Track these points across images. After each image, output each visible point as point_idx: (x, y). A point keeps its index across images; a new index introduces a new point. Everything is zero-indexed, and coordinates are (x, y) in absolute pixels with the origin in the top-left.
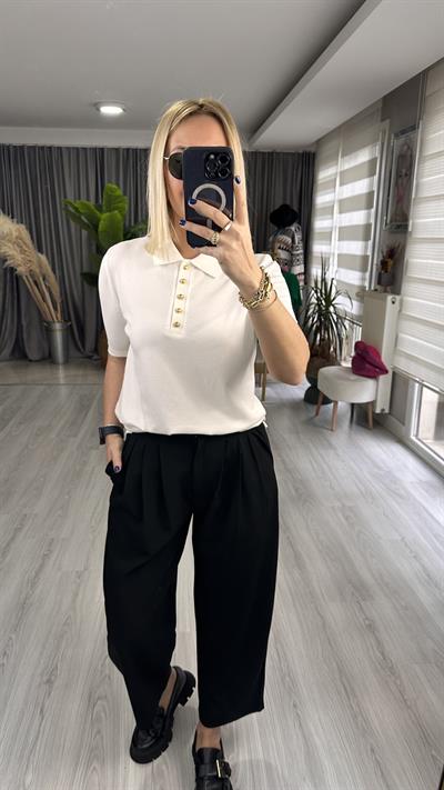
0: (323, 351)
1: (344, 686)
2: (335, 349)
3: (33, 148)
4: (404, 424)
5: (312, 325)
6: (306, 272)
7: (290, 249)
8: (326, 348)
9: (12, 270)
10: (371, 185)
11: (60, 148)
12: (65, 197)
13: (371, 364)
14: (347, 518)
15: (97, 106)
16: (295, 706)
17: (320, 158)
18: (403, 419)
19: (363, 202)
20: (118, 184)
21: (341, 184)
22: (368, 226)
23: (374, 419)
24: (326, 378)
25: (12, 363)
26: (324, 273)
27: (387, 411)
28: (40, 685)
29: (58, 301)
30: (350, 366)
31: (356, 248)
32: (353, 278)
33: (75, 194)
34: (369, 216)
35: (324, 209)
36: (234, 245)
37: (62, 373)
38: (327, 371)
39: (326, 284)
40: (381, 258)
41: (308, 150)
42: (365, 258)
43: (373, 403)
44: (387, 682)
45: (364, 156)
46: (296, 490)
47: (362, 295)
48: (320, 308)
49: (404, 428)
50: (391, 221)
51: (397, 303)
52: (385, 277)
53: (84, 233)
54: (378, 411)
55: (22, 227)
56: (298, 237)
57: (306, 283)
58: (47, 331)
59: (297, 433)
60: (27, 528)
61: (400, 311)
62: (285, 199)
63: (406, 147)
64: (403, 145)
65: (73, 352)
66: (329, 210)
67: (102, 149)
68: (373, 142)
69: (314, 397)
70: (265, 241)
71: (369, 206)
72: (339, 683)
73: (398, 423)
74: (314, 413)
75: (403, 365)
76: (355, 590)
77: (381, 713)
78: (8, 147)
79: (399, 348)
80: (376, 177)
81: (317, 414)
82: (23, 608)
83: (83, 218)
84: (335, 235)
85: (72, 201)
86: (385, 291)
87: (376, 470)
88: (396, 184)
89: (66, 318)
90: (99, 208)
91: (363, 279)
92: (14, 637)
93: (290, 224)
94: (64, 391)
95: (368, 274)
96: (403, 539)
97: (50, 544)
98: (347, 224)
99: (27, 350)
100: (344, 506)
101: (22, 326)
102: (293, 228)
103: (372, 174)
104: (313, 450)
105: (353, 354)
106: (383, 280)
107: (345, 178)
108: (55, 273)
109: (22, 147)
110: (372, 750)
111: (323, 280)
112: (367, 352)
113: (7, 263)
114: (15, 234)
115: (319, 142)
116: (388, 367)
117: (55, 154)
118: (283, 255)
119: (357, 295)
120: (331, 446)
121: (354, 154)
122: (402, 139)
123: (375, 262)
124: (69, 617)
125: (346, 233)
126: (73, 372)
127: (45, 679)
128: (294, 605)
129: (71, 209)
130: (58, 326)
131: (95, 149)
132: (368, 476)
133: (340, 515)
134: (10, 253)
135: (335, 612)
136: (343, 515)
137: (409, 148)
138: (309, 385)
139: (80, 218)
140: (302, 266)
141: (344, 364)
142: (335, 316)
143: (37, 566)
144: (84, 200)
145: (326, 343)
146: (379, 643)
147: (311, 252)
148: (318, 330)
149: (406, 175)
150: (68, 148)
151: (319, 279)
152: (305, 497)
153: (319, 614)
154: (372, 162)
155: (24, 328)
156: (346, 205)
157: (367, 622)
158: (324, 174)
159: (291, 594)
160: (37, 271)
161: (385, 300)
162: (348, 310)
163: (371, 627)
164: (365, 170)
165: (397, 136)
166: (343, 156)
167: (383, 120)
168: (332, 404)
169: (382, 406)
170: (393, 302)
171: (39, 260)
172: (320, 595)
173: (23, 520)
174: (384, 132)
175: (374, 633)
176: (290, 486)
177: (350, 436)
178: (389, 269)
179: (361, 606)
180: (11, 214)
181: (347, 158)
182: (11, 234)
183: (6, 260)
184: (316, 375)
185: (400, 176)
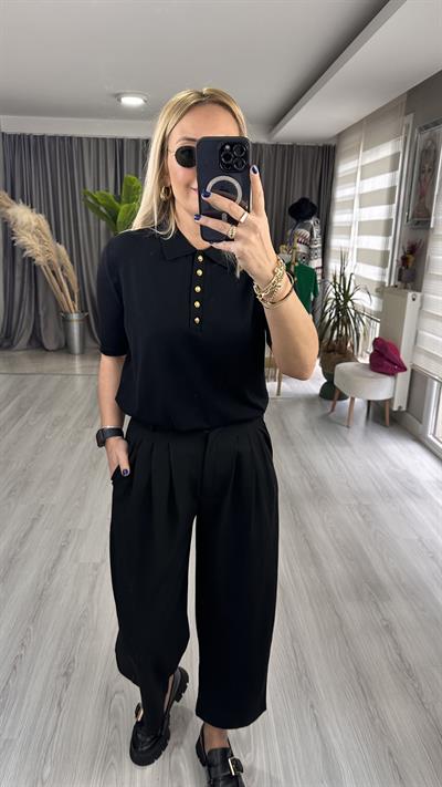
0: (341, 346)
1: (362, 687)
2: (352, 346)
3: (53, 138)
4: (421, 422)
5: (330, 321)
6: (324, 267)
7: (308, 243)
8: (343, 344)
9: (31, 260)
10: (393, 180)
11: (80, 139)
12: (85, 187)
13: (389, 360)
14: (363, 517)
15: (118, 96)
16: (312, 706)
17: (342, 150)
18: (421, 417)
19: (385, 197)
20: (137, 176)
21: (362, 179)
22: (389, 222)
23: (390, 417)
24: (343, 375)
25: (29, 352)
26: (343, 268)
27: (404, 409)
28: (57, 678)
29: (76, 291)
30: (368, 362)
31: (376, 243)
32: (373, 273)
33: (95, 184)
34: (390, 212)
35: (344, 203)
36: (253, 238)
37: (78, 364)
38: (343, 367)
39: (344, 279)
40: (402, 254)
41: (329, 143)
42: (385, 253)
43: (390, 401)
44: (404, 685)
45: (386, 151)
46: (312, 487)
47: (381, 290)
48: (338, 304)
49: (421, 426)
50: (413, 217)
51: (418, 299)
52: (406, 274)
53: (103, 223)
54: (395, 409)
55: (42, 217)
56: (316, 231)
57: (323, 278)
58: (65, 321)
59: (313, 429)
60: (44, 518)
62: (304, 192)
63: (430, 142)
64: (427, 140)
65: (90, 343)
66: (349, 204)
67: (122, 140)
68: (396, 136)
69: (330, 392)
70: (284, 233)
71: (391, 202)
72: (356, 684)
73: (415, 420)
74: (330, 409)
75: (423, 363)
76: (370, 589)
77: (399, 715)
78: (29, 136)
79: (418, 345)
80: (399, 172)
81: (333, 410)
82: (40, 599)
83: (102, 209)
84: (355, 230)
85: (92, 192)
86: (405, 288)
87: (392, 468)
88: (419, 179)
89: (83, 309)
90: (119, 199)
91: (383, 275)
92: (31, 628)
93: (309, 217)
94: (79, 381)
95: (388, 270)
96: (420, 540)
97: (68, 535)
98: (367, 219)
99: (44, 341)
100: (360, 504)
101: (39, 316)
102: (312, 222)
103: (394, 168)
104: (330, 447)
105: (371, 350)
106: (404, 276)
107: (366, 172)
108: (72, 262)
109: (42, 137)
110: (390, 754)
111: (342, 275)
112: (386, 349)
113: (26, 253)
114: (34, 224)
115: (340, 136)
116: (407, 365)
117: (75, 144)
118: (302, 249)
119: (377, 290)
120: (347, 443)
121: (375, 149)
122: (427, 134)
123: (395, 258)
124: (86, 610)
125: (365, 228)
126: (88, 363)
127: (63, 670)
128: (311, 603)
129: (91, 201)
130: (75, 316)
131: (114, 140)
132: (386, 476)
133: (357, 513)
134: (29, 243)
135: (353, 613)
136: (360, 513)
137: (433, 142)
138: (325, 381)
139: (98, 209)
140: (320, 260)
141: (361, 360)
142: (353, 312)
143: (54, 558)
144: (102, 191)
145: (343, 339)
146: (395, 642)
147: (329, 247)
148: (336, 325)
149: (429, 170)
150: (89, 139)
151: (338, 274)
152: (319, 492)
153: (337, 614)
154: (395, 157)
155: (42, 318)
156: (366, 200)
157: (385, 623)
158: (344, 168)
159: (308, 592)
160: (56, 261)
161: (405, 296)
162: (366, 305)
163: (389, 629)
164: (388, 165)
165: (420, 130)
166: (365, 150)
167: (406, 114)
168: (349, 400)
169: (399, 403)
170: (414, 300)
171: (57, 250)
172: (336, 593)
173: (40, 510)
174: (408, 127)
175: (391, 634)
176: (306, 483)
177: (366, 432)
178: (410, 265)
179: (378, 606)
180: (30, 203)
181: (368, 152)
182: (31, 224)
183: (25, 250)
184: (333, 370)
185: (423, 172)
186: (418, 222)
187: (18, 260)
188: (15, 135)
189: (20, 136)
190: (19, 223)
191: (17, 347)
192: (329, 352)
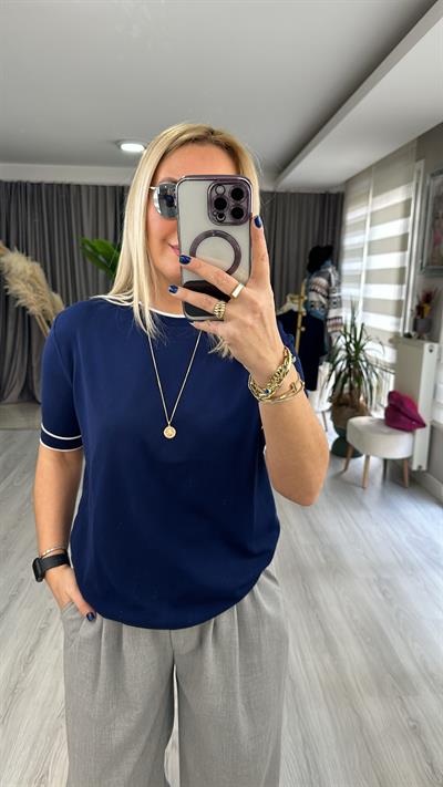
0: (353, 401)
2: (366, 400)
3: (51, 186)
8: (356, 396)
9: (24, 309)
10: (407, 226)
11: (79, 187)
12: (83, 235)
13: (406, 416)
14: (384, 594)
15: (118, 143)
17: (349, 198)
19: (397, 243)
21: (371, 225)
22: (402, 270)
23: (410, 477)
24: (356, 429)
25: (20, 406)
26: (353, 318)
27: (424, 468)
30: (380, 414)
31: (390, 292)
32: (386, 324)
33: (93, 232)
34: (403, 258)
35: (353, 251)
38: (359, 421)
39: (355, 330)
40: (416, 303)
41: (337, 190)
42: (399, 302)
43: (409, 460)
45: (397, 196)
46: (325, 557)
47: (395, 341)
48: (349, 354)
50: (428, 264)
51: (436, 351)
52: (421, 324)
53: (102, 272)
54: (415, 468)
55: (37, 266)
56: (335, 279)
60: (23, 595)
61: (439, 360)
63: (442, 189)
64: (439, 186)
66: (358, 252)
68: (408, 181)
69: (343, 450)
71: (404, 248)
73: (437, 482)
74: (343, 468)
76: (394, 681)
78: (26, 183)
79: (438, 400)
80: (411, 218)
81: (346, 468)
83: (101, 257)
84: (365, 278)
85: (90, 240)
86: (421, 338)
87: (414, 536)
88: (433, 225)
91: (398, 324)
95: (402, 319)
97: (49, 615)
98: (378, 267)
99: (37, 394)
100: (379, 577)
101: (32, 368)
102: (330, 271)
103: (406, 214)
104: (344, 511)
105: (386, 405)
106: (420, 326)
107: (376, 218)
109: (39, 184)
111: (353, 325)
112: (402, 403)
113: (19, 302)
114: (29, 272)
115: (349, 182)
116: (427, 421)
117: (73, 191)
119: (391, 341)
120: (362, 505)
121: (385, 195)
122: (437, 180)
123: (409, 307)
125: (372, 277)
128: (325, 698)
129: (89, 248)
131: (115, 188)
133: (376, 588)
134: (22, 292)
135: (374, 711)
136: (380, 589)
138: (337, 436)
139: (97, 258)
141: (373, 413)
142: (365, 364)
143: (32, 642)
144: (101, 238)
145: (355, 392)
146: (425, 749)
148: (349, 375)
150: (87, 186)
151: (349, 324)
152: (334, 566)
153: (355, 712)
154: (407, 204)
155: (35, 370)
157: (411, 724)
158: (353, 215)
159: (322, 686)
160: (50, 310)
161: (422, 347)
162: (380, 357)
163: (416, 730)
164: (400, 210)
165: (433, 175)
166: (374, 196)
167: (417, 160)
168: (363, 458)
169: (419, 462)
170: (431, 351)
171: (52, 299)
172: (354, 685)
173: (20, 585)
174: (419, 172)
175: (419, 737)
176: (319, 553)
177: (383, 495)
178: (426, 315)
179: (402, 700)
180: (25, 251)
181: (378, 198)
182: (25, 272)
183: (17, 299)
184: (345, 425)
185: (437, 218)
186: (433, 270)
187: (12, 310)
188: (11, 183)
189: (16, 184)
190: (13, 271)
191: (8, 400)
192: (341, 405)
